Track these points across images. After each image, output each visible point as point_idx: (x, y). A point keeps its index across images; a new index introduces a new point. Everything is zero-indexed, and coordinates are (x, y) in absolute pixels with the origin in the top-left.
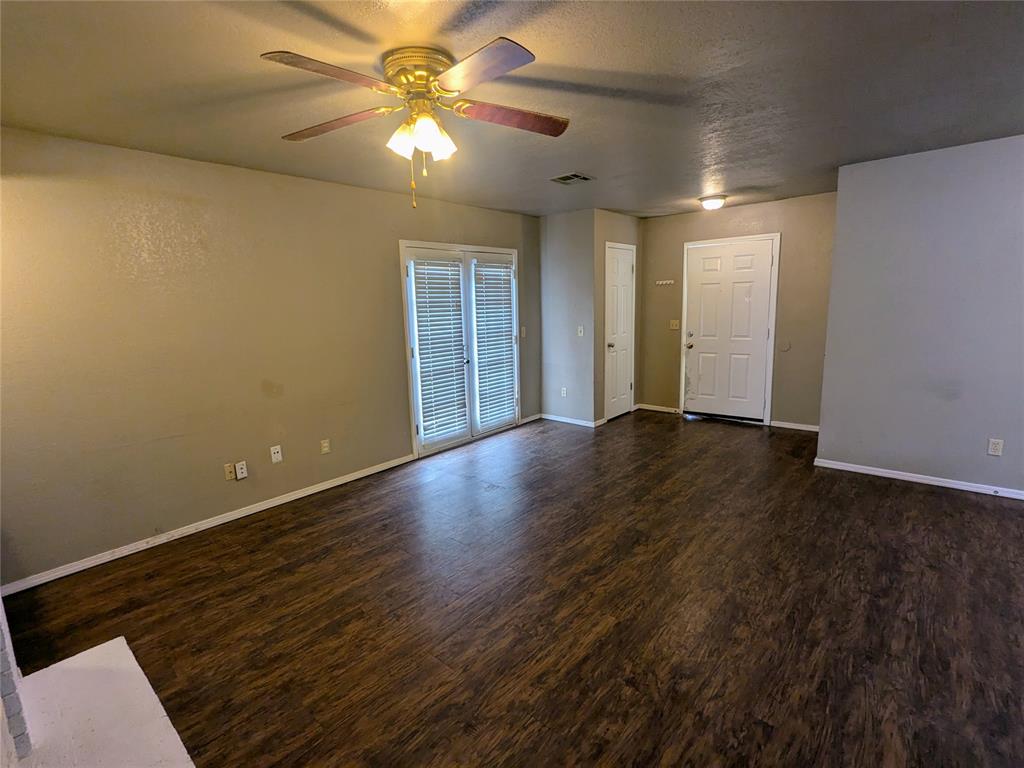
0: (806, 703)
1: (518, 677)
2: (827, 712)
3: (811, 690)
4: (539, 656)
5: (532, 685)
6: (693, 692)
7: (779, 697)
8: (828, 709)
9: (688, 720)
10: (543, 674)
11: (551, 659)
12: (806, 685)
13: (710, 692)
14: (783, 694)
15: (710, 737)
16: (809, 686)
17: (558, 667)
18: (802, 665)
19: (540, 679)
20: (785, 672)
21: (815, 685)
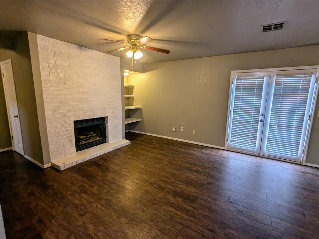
0: (86, 229)
2: (80, 233)
3: (90, 232)
6: (101, 202)
7: (91, 222)
8: (81, 234)
9: (92, 200)
12: (93, 231)
13: (99, 206)
14: (92, 223)
15: (86, 203)
16: (92, 232)
18: (102, 234)
20: (101, 227)
21: (92, 235)
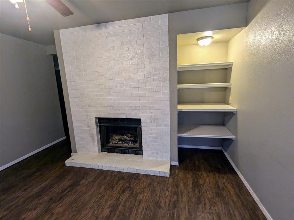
1: (146, 200)
4: (144, 211)
5: (141, 200)
10: (140, 204)
11: (140, 211)
17: (136, 209)
19: (140, 202)
